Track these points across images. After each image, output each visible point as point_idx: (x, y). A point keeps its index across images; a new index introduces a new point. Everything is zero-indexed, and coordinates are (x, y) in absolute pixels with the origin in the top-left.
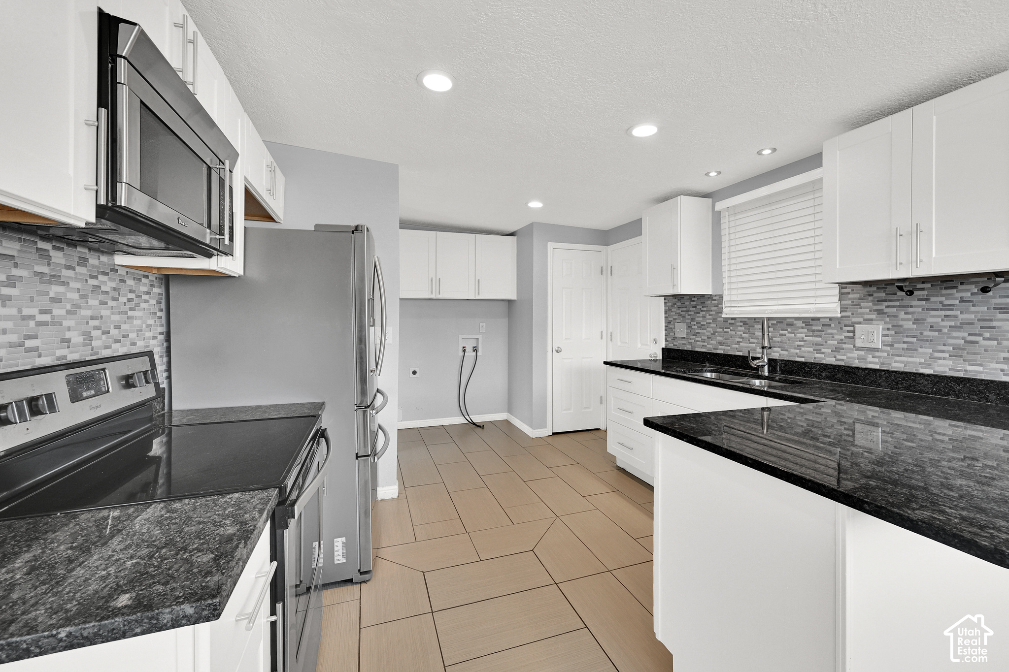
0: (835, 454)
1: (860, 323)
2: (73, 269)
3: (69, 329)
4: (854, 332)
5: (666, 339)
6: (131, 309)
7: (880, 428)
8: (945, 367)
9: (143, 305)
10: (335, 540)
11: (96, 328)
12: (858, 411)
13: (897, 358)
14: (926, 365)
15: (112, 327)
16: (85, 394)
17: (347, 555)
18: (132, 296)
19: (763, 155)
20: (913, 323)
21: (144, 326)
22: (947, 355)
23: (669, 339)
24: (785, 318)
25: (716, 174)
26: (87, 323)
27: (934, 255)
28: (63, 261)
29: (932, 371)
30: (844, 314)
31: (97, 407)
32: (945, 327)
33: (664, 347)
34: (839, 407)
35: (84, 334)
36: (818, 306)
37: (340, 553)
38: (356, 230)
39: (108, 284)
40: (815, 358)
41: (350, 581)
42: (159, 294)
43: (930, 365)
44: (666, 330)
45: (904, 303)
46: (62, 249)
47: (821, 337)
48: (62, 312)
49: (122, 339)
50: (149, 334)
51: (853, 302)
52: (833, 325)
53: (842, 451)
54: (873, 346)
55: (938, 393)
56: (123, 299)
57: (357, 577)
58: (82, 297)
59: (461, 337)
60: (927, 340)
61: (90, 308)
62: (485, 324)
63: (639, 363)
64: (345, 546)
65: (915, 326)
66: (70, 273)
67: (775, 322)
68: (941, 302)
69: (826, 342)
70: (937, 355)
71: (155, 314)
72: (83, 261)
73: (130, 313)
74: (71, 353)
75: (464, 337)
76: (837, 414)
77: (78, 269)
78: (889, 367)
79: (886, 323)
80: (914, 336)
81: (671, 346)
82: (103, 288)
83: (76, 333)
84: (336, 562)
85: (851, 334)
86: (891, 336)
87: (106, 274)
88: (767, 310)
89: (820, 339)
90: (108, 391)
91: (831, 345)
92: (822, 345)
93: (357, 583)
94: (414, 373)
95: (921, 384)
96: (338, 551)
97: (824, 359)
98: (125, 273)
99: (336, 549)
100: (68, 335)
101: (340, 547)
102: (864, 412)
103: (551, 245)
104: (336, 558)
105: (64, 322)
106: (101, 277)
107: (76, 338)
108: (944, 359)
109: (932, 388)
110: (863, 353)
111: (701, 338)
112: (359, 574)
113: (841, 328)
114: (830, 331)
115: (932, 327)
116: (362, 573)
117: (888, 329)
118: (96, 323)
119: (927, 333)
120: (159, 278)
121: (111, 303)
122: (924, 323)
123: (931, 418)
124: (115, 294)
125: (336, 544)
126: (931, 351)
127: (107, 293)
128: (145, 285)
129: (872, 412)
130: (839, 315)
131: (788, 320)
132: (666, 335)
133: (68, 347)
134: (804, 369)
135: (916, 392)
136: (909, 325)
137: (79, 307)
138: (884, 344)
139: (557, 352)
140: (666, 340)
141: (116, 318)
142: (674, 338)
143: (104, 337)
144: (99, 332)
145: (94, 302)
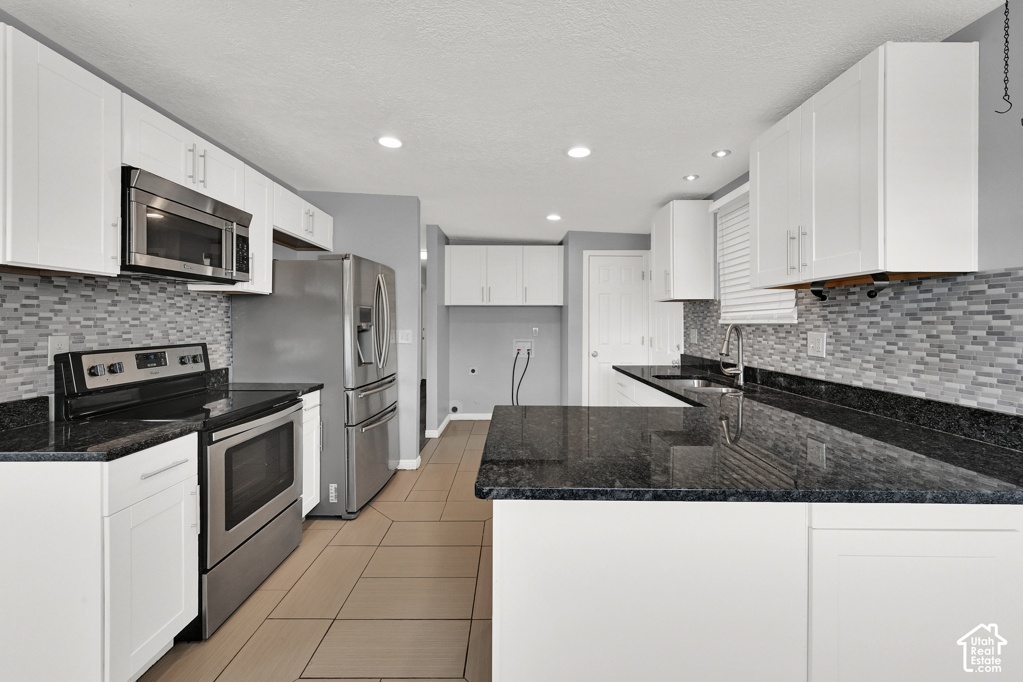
0: (793, 470)
1: (811, 330)
2: (155, 294)
3: (152, 329)
4: (806, 339)
5: (685, 345)
6: (201, 317)
7: (825, 445)
8: (869, 380)
9: (211, 314)
10: (330, 485)
11: (172, 328)
12: (810, 425)
13: (837, 369)
14: (857, 376)
15: (185, 328)
16: (149, 365)
17: (338, 497)
18: (203, 309)
19: (718, 157)
20: (848, 331)
21: (213, 327)
22: (871, 366)
23: (687, 346)
24: (760, 325)
25: (694, 178)
26: (166, 325)
27: (814, 259)
28: (149, 291)
29: (862, 383)
30: (801, 320)
31: (156, 373)
32: (870, 335)
33: (683, 353)
34: (797, 420)
35: (162, 332)
36: (781, 311)
37: (333, 495)
38: (345, 258)
39: (182, 302)
40: (781, 367)
41: (339, 518)
42: (226, 307)
43: (859, 376)
44: (684, 336)
45: (842, 308)
46: (148, 284)
47: (784, 344)
48: (148, 319)
49: (193, 336)
50: (216, 333)
51: (806, 307)
52: (793, 332)
53: (800, 468)
54: (819, 355)
55: (862, 408)
56: (193, 311)
57: (345, 515)
58: (161, 310)
59: (514, 341)
60: (857, 350)
61: (168, 316)
62: (537, 329)
63: (669, 370)
64: (337, 490)
65: (849, 334)
66: (154, 297)
67: (754, 329)
68: (868, 307)
69: (788, 351)
70: (865, 365)
71: (223, 320)
72: (163, 290)
73: (200, 319)
74: (153, 342)
75: (518, 340)
76: (796, 427)
77: (159, 294)
78: (831, 378)
79: (829, 330)
80: (848, 345)
81: (688, 353)
82: (178, 305)
83: (157, 331)
84: (330, 501)
85: (804, 342)
86: (833, 344)
87: (181, 296)
88: (746, 316)
89: (784, 347)
90: (166, 365)
91: (791, 354)
92: (785, 353)
93: (345, 520)
94: (473, 371)
95: (850, 397)
96: (332, 493)
97: (787, 368)
98: (196, 295)
99: (330, 491)
100: (151, 332)
101: (333, 491)
102: (813, 426)
103: (586, 253)
104: (331, 498)
105: (148, 325)
106: (176, 298)
107: (157, 334)
108: (870, 370)
109: (858, 402)
110: (813, 362)
111: (707, 344)
112: (346, 513)
113: (799, 336)
114: (791, 338)
115: (861, 334)
116: (349, 513)
117: (831, 337)
118: (173, 325)
119: (858, 342)
120: (226, 297)
121: (184, 313)
122: (855, 331)
123: (861, 436)
124: (188, 308)
125: (330, 488)
126: (860, 361)
127: (181, 308)
128: (214, 301)
129: (821, 427)
130: (796, 322)
131: (763, 327)
132: (685, 342)
133: (151, 339)
134: (771, 379)
135: (846, 406)
136: (844, 332)
137: (160, 316)
138: (828, 354)
139: (594, 356)
140: (685, 347)
141: (189, 322)
142: (690, 345)
143: (178, 334)
144: (175, 331)
145: (171, 313)
